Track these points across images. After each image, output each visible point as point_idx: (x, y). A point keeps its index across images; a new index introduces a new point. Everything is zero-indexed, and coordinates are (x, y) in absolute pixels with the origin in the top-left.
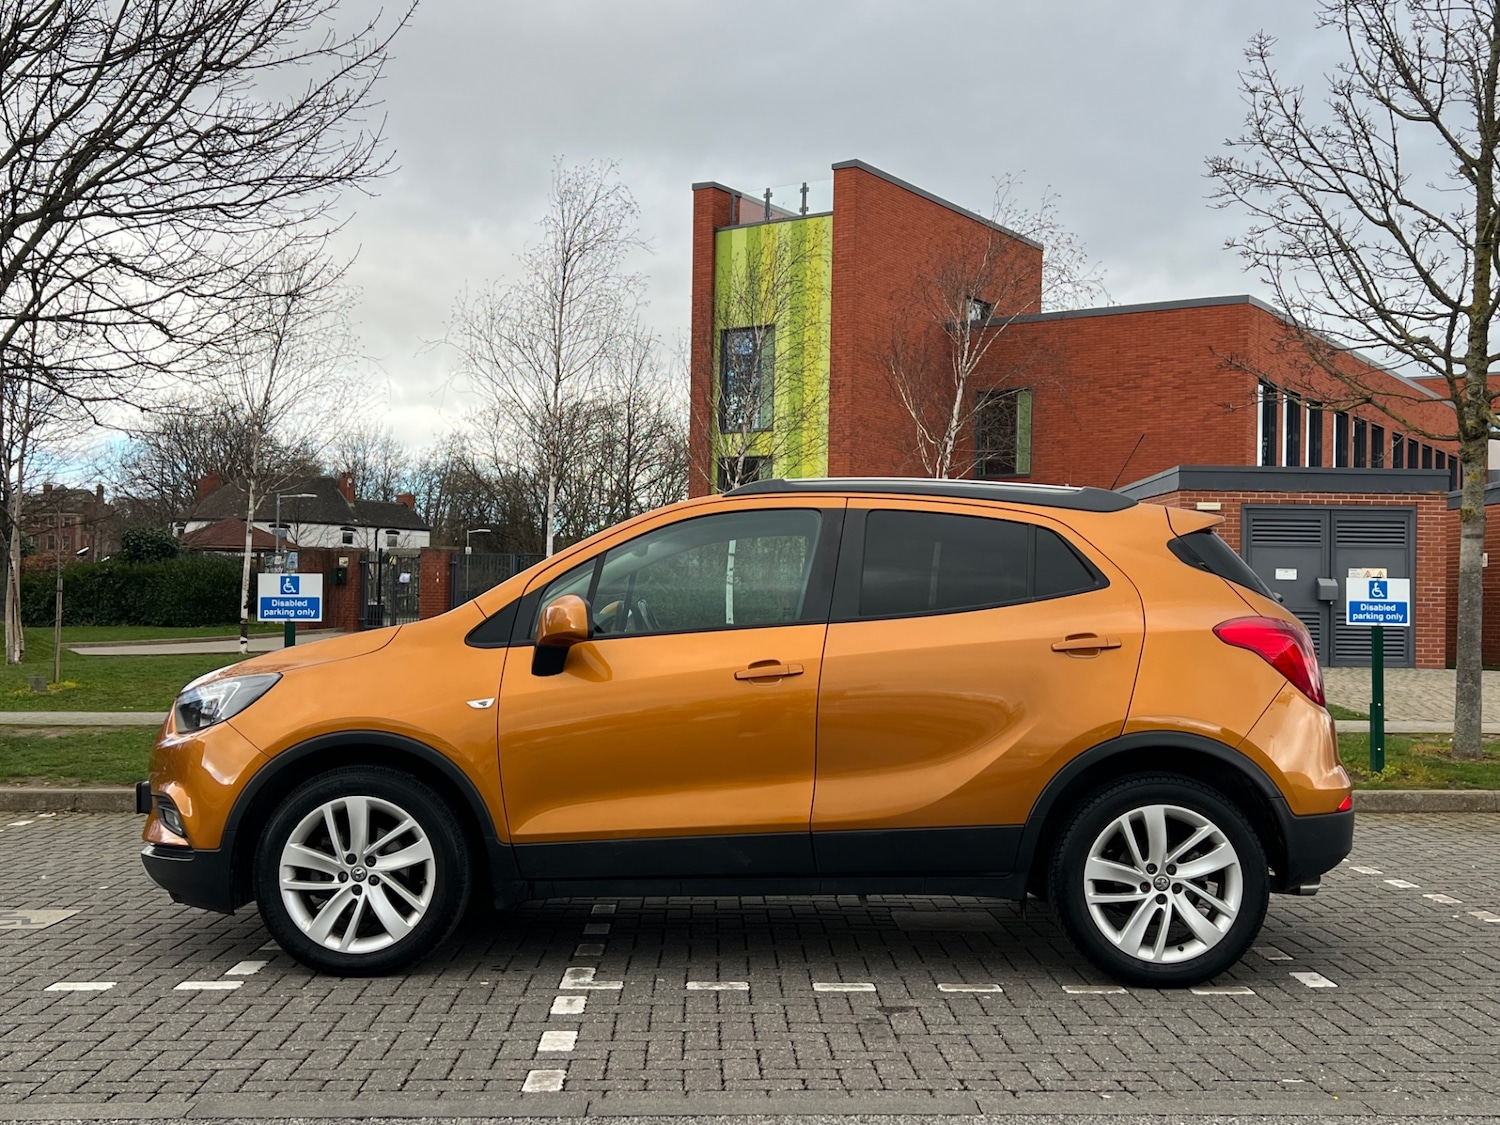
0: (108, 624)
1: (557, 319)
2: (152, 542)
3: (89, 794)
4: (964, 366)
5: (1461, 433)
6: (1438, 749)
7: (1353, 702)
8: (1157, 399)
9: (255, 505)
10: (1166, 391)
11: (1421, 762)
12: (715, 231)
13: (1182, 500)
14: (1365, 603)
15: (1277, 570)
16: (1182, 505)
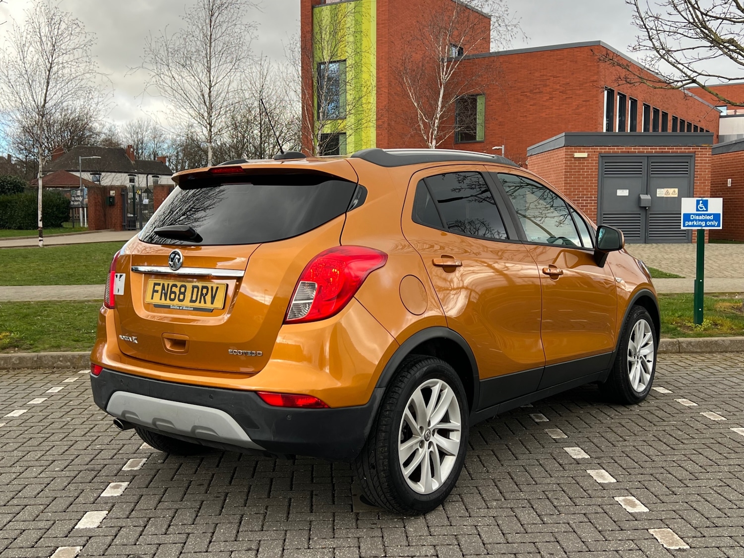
1: (208, 50)
2: (11, 184)
4: (444, 77)
6: (732, 305)
7: (663, 266)
8: (551, 98)
9: (43, 162)
10: (556, 94)
11: (724, 315)
12: (313, 8)
13: (566, 152)
14: (694, 214)
15: (618, 191)
16: (566, 155)
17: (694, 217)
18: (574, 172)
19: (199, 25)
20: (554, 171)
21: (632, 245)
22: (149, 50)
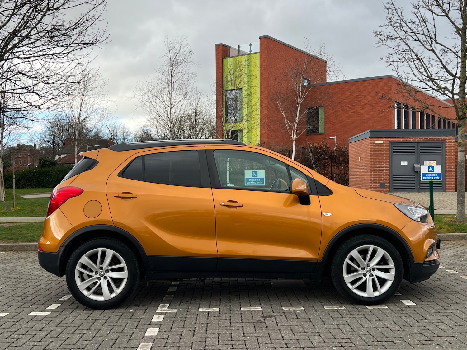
0: (35, 188)
1: (170, 88)
2: (48, 161)
3: (16, 245)
4: (300, 100)
5: (457, 118)
6: (452, 220)
8: (363, 108)
9: (77, 149)
10: (366, 106)
11: (446, 224)
12: (223, 59)
13: (370, 141)
14: (427, 173)
15: (401, 162)
16: (370, 142)
17: (428, 175)
18: (375, 152)
19: (165, 75)
20: (364, 151)
21: (410, 193)
22: (138, 88)
